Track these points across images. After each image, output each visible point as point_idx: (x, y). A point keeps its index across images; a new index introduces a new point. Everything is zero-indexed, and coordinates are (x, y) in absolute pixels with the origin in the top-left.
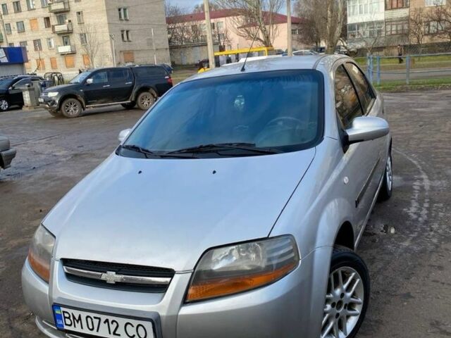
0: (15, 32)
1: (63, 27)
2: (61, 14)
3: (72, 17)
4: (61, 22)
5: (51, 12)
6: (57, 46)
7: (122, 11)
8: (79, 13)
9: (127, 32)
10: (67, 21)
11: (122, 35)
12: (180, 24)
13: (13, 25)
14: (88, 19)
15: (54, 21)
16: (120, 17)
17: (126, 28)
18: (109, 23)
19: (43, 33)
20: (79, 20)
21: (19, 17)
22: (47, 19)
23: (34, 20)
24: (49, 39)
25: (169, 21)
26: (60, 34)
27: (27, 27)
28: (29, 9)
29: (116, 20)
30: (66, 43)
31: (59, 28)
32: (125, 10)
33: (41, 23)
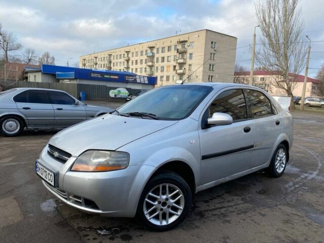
0: (159, 71)
1: (181, 71)
2: (181, 65)
3: (187, 67)
4: (181, 69)
5: (177, 63)
6: (176, 80)
7: (211, 66)
8: (190, 65)
9: (212, 77)
10: (183, 68)
11: (209, 78)
12: (243, 76)
13: (160, 68)
14: (194, 68)
15: (177, 68)
16: (210, 68)
17: (211, 74)
18: (203, 72)
19: (171, 73)
20: (189, 68)
21: (162, 64)
22: (175, 66)
23: (168, 67)
24: (173, 76)
25: (236, 74)
26: (179, 74)
27: (165, 69)
28: (168, 61)
29: (207, 70)
30: (181, 79)
31: (179, 71)
32: (213, 65)
33: (172, 68)
